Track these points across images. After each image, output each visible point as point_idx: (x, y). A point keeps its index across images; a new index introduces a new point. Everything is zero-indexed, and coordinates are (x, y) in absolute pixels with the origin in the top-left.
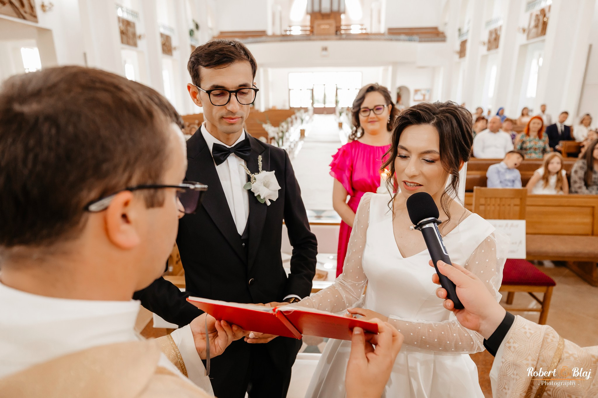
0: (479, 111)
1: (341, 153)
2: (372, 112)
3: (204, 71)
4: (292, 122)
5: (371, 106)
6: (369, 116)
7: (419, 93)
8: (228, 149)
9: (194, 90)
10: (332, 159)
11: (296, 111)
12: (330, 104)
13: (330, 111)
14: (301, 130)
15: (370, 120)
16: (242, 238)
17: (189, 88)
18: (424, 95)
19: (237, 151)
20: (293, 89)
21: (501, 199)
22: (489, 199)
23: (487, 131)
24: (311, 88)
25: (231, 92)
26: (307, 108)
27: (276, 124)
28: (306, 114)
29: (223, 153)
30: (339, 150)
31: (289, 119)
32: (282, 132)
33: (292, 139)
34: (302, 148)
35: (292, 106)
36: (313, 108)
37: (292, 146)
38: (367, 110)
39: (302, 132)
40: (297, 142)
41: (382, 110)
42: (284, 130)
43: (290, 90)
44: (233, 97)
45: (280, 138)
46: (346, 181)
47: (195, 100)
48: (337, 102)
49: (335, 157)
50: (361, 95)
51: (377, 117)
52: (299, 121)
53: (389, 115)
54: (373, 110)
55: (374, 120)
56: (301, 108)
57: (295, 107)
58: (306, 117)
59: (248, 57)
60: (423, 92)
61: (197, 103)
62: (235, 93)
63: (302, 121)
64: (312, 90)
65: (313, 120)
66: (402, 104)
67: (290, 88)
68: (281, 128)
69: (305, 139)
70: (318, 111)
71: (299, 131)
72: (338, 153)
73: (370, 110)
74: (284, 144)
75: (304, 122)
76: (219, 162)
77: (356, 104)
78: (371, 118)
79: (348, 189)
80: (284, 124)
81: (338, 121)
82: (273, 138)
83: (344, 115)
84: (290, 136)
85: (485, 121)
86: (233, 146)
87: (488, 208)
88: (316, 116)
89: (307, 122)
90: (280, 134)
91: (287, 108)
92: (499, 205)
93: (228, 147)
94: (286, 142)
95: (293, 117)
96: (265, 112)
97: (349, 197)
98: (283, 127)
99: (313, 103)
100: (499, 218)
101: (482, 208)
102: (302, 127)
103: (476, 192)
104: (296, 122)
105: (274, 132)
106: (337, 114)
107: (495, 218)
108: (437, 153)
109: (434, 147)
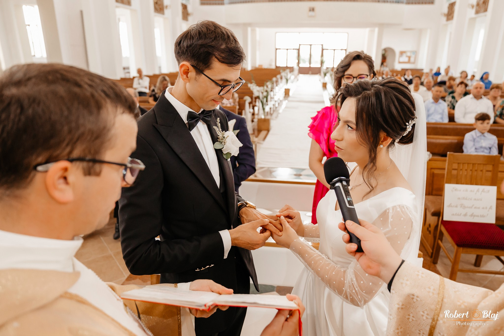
0: (464, 75)
1: (320, 115)
4: (277, 82)
5: (355, 75)
7: (404, 55)
8: (199, 116)
10: (311, 121)
11: (281, 71)
12: (316, 64)
13: (315, 71)
14: (285, 89)
18: (409, 57)
20: (280, 49)
21: (474, 164)
22: (461, 165)
23: (471, 96)
24: (298, 48)
26: (293, 67)
27: (261, 84)
28: (292, 73)
30: (319, 112)
31: (274, 79)
32: (266, 91)
33: (276, 98)
34: (286, 107)
35: (278, 65)
36: (299, 68)
37: (277, 105)
38: (350, 77)
39: (287, 92)
40: (281, 101)
42: (269, 90)
43: (277, 49)
45: (265, 97)
46: (324, 143)
48: (322, 63)
49: (314, 119)
50: (347, 61)
52: (284, 80)
54: (356, 78)
56: (287, 67)
57: (281, 66)
58: (291, 76)
60: (409, 54)
63: (287, 80)
64: (299, 50)
65: (297, 80)
66: (386, 66)
68: (265, 87)
69: (289, 99)
70: (303, 71)
71: (284, 90)
72: (317, 116)
73: (354, 78)
74: (269, 103)
75: (289, 81)
79: (325, 151)
80: (269, 84)
81: (322, 81)
82: (258, 97)
83: (328, 75)
84: (275, 95)
87: (461, 172)
88: (301, 75)
89: (292, 82)
90: (265, 94)
91: (273, 67)
92: (471, 170)
93: (197, 113)
94: (271, 101)
95: (278, 76)
96: (252, 71)
97: (325, 159)
98: (267, 87)
99: (298, 63)
100: (471, 184)
101: (454, 172)
102: (287, 87)
103: (449, 158)
104: (281, 82)
105: (258, 91)
106: (322, 74)
107: (467, 184)
108: (354, 124)
109: (352, 119)
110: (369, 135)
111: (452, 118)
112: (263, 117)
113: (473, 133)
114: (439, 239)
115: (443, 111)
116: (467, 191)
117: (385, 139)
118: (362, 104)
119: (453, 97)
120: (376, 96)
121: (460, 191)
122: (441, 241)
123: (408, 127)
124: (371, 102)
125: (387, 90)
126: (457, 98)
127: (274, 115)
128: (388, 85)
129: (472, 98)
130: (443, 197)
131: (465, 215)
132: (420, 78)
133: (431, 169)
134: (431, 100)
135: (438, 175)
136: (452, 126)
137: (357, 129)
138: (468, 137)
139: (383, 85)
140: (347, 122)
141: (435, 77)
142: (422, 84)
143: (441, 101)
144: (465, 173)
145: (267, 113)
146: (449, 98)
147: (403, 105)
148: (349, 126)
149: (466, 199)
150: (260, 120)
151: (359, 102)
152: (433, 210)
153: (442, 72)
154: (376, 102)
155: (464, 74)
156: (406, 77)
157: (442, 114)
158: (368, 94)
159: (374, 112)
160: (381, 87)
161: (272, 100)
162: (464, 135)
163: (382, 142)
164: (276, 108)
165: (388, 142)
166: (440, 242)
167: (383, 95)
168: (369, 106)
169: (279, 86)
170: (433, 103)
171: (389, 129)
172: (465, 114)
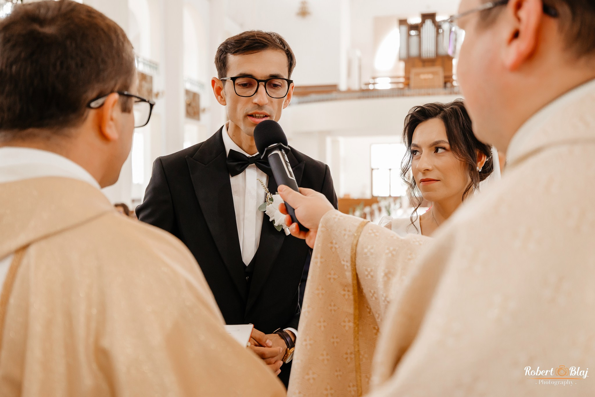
3: (232, 59)
9: (218, 85)
16: (247, 270)
17: (213, 82)
19: (258, 162)
20: (378, 169)
25: (259, 81)
28: (397, 203)
29: (240, 162)
43: (372, 169)
44: (262, 88)
47: (219, 97)
56: (390, 197)
57: (380, 196)
59: (285, 47)
61: (221, 100)
62: (264, 83)
67: (373, 167)
76: (235, 173)
86: (254, 155)
91: (368, 197)
93: (248, 155)
117: (480, 159)
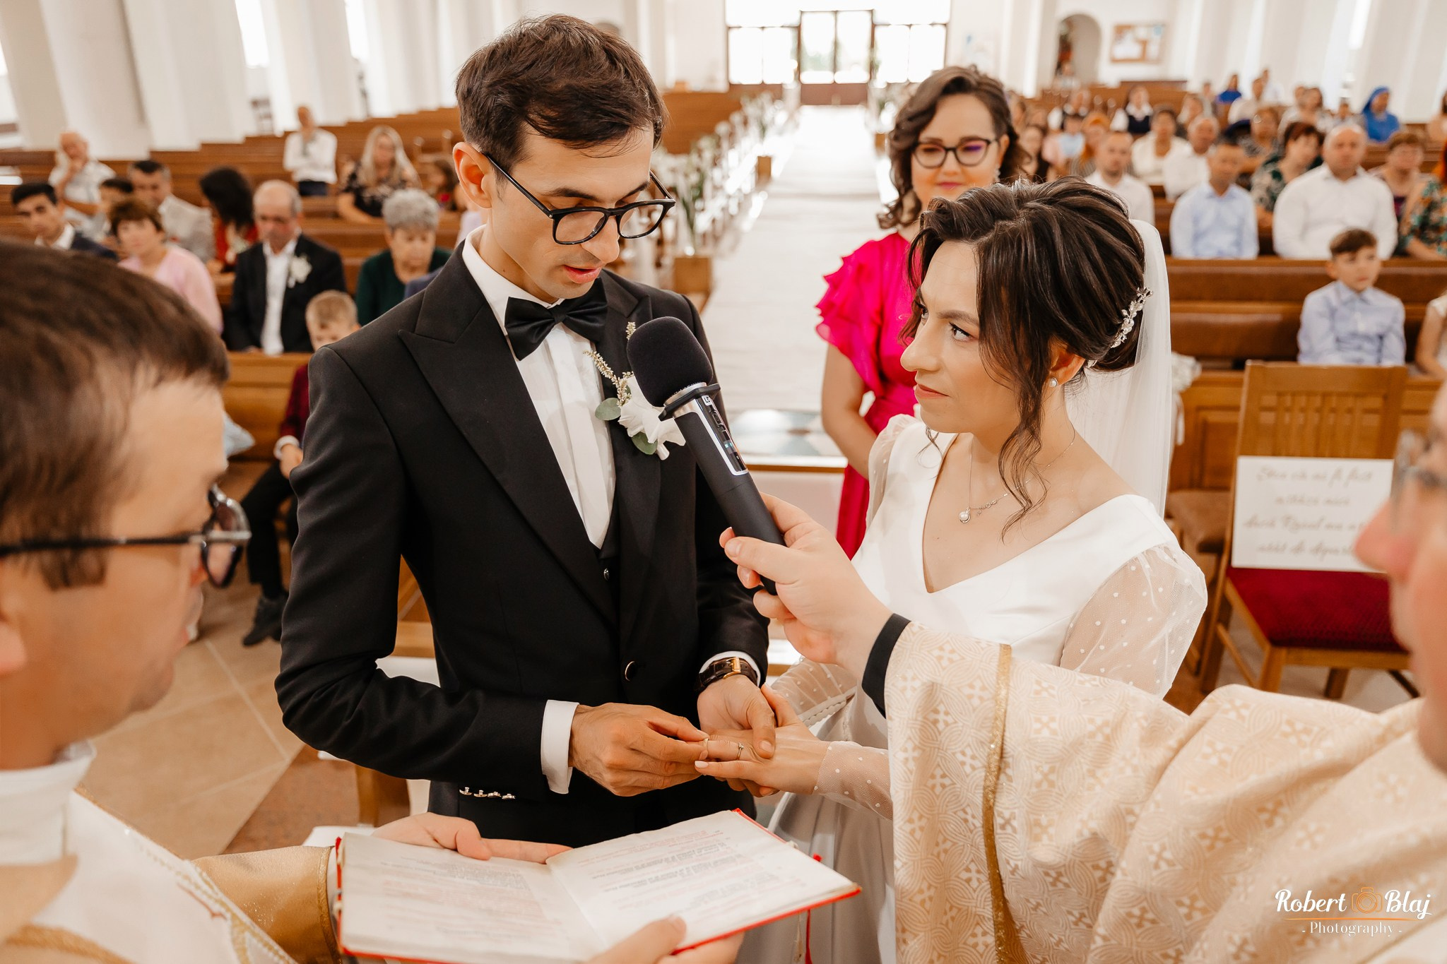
0: (1310, 100)
1: (851, 271)
2: (951, 155)
4: (731, 135)
5: (950, 140)
6: (941, 165)
7: (1129, 37)
8: (548, 313)
9: (475, 163)
10: (824, 287)
11: (746, 98)
12: (852, 73)
13: (853, 96)
14: (759, 158)
15: (942, 178)
16: (603, 556)
18: (1144, 44)
20: (739, 27)
21: (1325, 396)
22: (1289, 397)
23: (1323, 171)
24: (796, 23)
26: (780, 86)
27: (679, 145)
28: (779, 104)
29: (534, 323)
30: (846, 260)
31: (722, 128)
32: (698, 170)
33: (730, 187)
34: (762, 217)
35: (734, 80)
36: (799, 87)
37: (733, 209)
38: (936, 147)
39: (763, 168)
40: (747, 196)
41: (981, 153)
42: (706, 163)
43: (729, 29)
45: (694, 187)
46: (863, 353)
47: (472, 187)
48: (872, 67)
49: (834, 281)
50: (926, 98)
51: (964, 172)
52: (754, 130)
53: (998, 166)
54: (954, 150)
55: (955, 179)
56: (763, 87)
57: (743, 83)
58: (777, 115)
60: (1142, 33)
63: (763, 129)
64: (798, 29)
65: (797, 126)
67: (731, 23)
68: (694, 157)
69: (773, 188)
70: (815, 96)
71: (754, 162)
72: (842, 271)
73: (947, 150)
74: (707, 203)
75: (770, 133)
76: (526, 349)
77: (906, 126)
78: (946, 174)
79: (867, 376)
80: (705, 143)
81: (874, 126)
83: (891, 107)
84: (725, 177)
85: (1313, 140)
87: (1287, 418)
88: (809, 112)
89: (781, 133)
90: (694, 178)
91: (721, 86)
92: (1318, 411)
93: (546, 305)
94: (713, 197)
95: (736, 118)
98: (700, 154)
99: (799, 72)
100: (1318, 454)
101: (1268, 418)
102: (763, 149)
103: (1251, 377)
104: (745, 135)
105: (673, 170)
106: (873, 105)
107: (1304, 454)
108: (973, 321)
109: (967, 305)
110: (1020, 353)
111: (1266, 244)
112: (689, 251)
113: (1328, 292)
114: (1219, 621)
115: (1242, 221)
116: (1303, 476)
117: (1064, 362)
118: (997, 262)
119: (1277, 175)
120: (1036, 237)
121: (1284, 476)
122: (1226, 625)
123: (1127, 320)
124: (1023, 255)
125: (1066, 217)
126: (1286, 175)
127: (726, 241)
128: (1066, 202)
129: (1326, 179)
130: (1231, 494)
131: (1299, 549)
132: (1174, 114)
133: (1200, 408)
134: (1206, 188)
135: (1218, 427)
136: (1267, 268)
137: (983, 336)
138: (1315, 303)
139: (1052, 201)
140: (951, 319)
141: (1221, 107)
142: (1181, 132)
143: (1236, 190)
144: (1300, 418)
145: (704, 235)
146: (1262, 179)
147: (1117, 261)
148: (955, 329)
149: (1301, 501)
150: (681, 262)
151: (989, 254)
152: (1201, 536)
153: (1246, 88)
154: (1038, 253)
155: (1313, 99)
156: (1132, 109)
157: (1239, 231)
158: (1014, 231)
159: (1035, 284)
160: (1046, 207)
161: (719, 193)
162: (1300, 300)
163: (1056, 369)
164: (732, 217)
165: (1073, 369)
166: (1221, 630)
167: (1057, 232)
168: (1019, 268)
169: (737, 147)
170: (1210, 197)
171: (1076, 331)
172: (1306, 228)
